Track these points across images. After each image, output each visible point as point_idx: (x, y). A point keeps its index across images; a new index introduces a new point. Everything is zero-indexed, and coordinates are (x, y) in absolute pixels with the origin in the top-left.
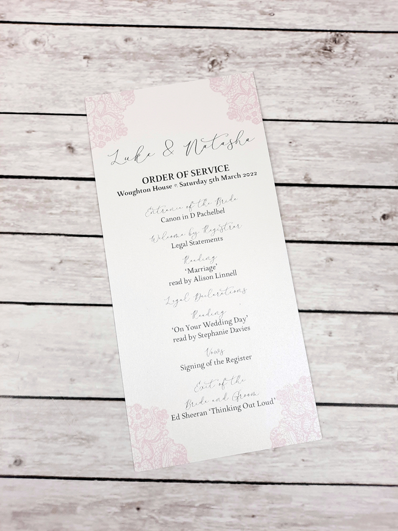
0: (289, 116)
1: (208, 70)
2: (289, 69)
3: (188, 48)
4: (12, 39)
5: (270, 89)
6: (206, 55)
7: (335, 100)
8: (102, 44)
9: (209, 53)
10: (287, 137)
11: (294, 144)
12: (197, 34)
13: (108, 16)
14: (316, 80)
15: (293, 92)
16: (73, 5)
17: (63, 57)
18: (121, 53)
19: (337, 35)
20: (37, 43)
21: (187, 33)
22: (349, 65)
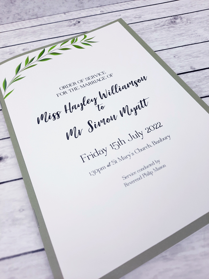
0: (168, 47)
2: (158, 32)
4: (11, 51)
5: (152, 40)
7: (188, 37)
10: (172, 55)
11: (177, 57)
14: (174, 32)
15: (165, 39)
16: (41, 34)
19: (175, 17)
20: (25, 50)
22: (187, 24)
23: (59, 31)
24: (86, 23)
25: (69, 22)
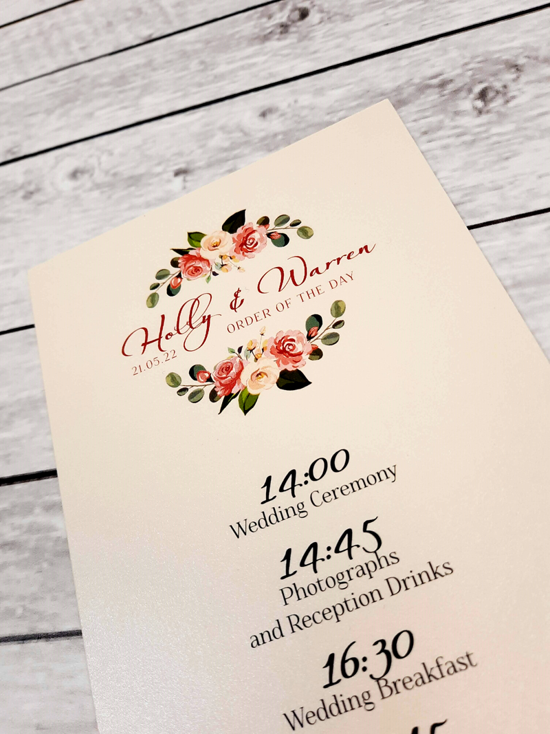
1: (476, 113)
3: (413, 85)
4: (30, 183)
6: (460, 85)
8: (212, 136)
9: (468, 80)
12: (425, 53)
13: (219, 84)
16: (146, 89)
17: (130, 186)
18: (256, 141)
20: (79, 175)
21: (400, 59)
23: (215, 72)
24: (336, 14)
25: (262, 16)
